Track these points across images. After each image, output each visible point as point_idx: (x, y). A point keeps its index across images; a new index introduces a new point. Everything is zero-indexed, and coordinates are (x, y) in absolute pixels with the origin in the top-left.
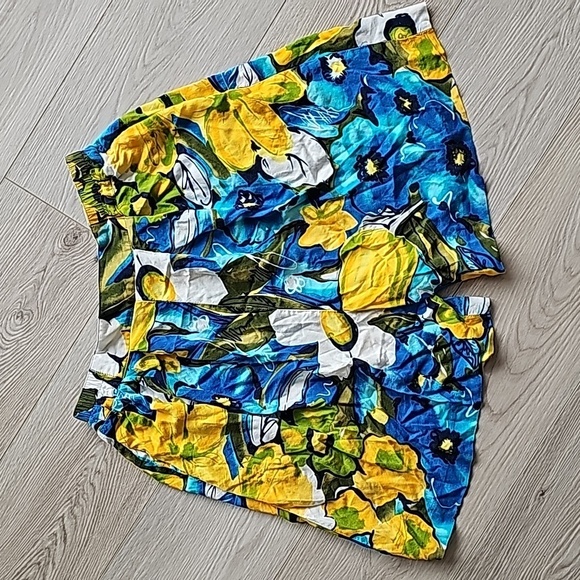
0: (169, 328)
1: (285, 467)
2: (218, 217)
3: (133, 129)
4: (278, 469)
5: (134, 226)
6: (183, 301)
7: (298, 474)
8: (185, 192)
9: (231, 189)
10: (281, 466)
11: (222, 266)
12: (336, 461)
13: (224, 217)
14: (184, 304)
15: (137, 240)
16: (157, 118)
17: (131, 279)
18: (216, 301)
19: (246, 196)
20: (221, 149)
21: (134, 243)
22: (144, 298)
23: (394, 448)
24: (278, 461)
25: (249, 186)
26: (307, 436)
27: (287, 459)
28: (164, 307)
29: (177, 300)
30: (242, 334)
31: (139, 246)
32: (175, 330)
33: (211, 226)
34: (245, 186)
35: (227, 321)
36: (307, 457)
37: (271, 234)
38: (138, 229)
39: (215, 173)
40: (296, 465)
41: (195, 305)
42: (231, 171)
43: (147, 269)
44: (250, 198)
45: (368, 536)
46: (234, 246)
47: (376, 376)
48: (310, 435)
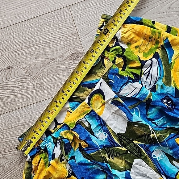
0: (87, 125)
2: (151, 98)
3: (145, 28)
5: (110, 68)
6: (104, 119)
8: (143, 76)
9: (165, 92)
11: (134, 121)
13: (153, 100)
14: (103, 121)
15: (106, 75)
16: (160, 33)
17: (90, 90)
18: (117, 131)
19: (168, 100)
20: (175, 71)
21: (104, 76)
22: (89, 103)
25: (175, 97)
28: (93, 115)
29: (101, 116)
30: (116, 156)
31: (105, 79)
32: (89, 129)
33: (144, 99)
34: (172, 96)
35: (114, 144)
37: (165, 126)
38: (111, 71)
39: (164, 79)
41: (107, 125)
42: (173, 85)
43: (100, 92)
44: (169, 102)
46: (144, 116)
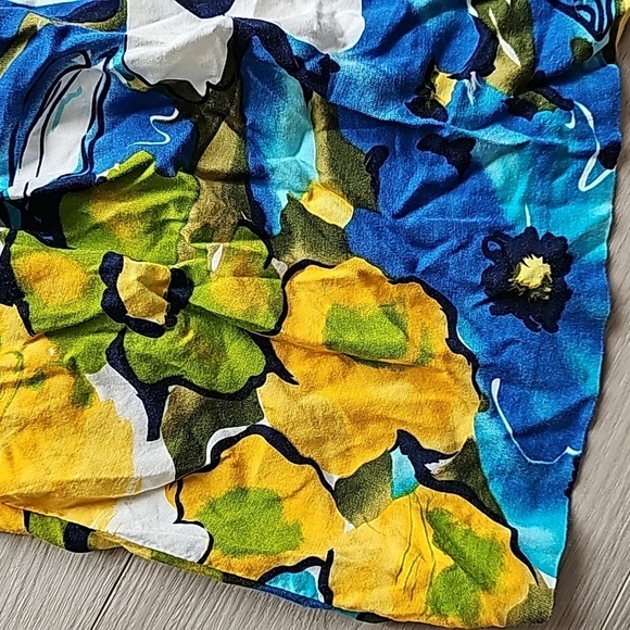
1: (39, 378)
4: (18, 384)
7: (82, 397)
10: (26, 374)
12: (203, 347)
23: (377, 295)
24: (13, 360)
26: (102, 271)
27: (42, 352)
36: (109, 339)
40: (73, 367)
45: (315, 571)
47: (308, 66)
48: (111, 268)
